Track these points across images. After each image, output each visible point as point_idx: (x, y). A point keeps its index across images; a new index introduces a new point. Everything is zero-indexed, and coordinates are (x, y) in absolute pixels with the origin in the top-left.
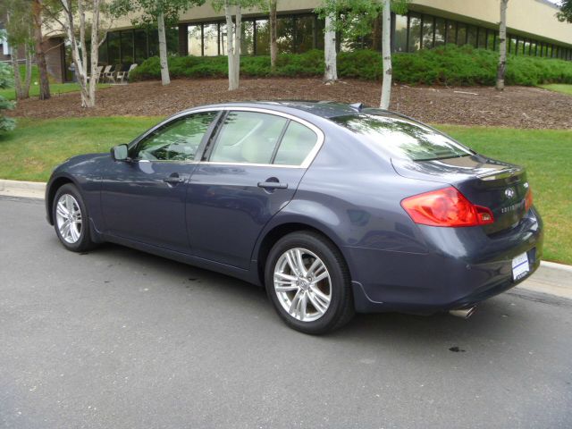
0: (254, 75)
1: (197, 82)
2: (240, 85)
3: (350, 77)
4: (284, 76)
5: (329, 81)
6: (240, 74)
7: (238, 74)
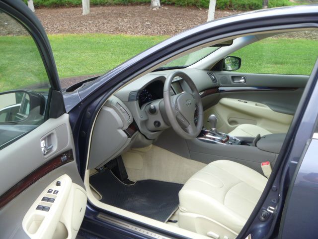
0: (97, 4)
1: (54, 10)
2: (90, 11)
3: (168, 5)
4: (119, 5)
5: (155, 7)
6: (90, 4)
7: (89, 4)
